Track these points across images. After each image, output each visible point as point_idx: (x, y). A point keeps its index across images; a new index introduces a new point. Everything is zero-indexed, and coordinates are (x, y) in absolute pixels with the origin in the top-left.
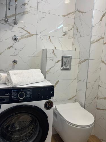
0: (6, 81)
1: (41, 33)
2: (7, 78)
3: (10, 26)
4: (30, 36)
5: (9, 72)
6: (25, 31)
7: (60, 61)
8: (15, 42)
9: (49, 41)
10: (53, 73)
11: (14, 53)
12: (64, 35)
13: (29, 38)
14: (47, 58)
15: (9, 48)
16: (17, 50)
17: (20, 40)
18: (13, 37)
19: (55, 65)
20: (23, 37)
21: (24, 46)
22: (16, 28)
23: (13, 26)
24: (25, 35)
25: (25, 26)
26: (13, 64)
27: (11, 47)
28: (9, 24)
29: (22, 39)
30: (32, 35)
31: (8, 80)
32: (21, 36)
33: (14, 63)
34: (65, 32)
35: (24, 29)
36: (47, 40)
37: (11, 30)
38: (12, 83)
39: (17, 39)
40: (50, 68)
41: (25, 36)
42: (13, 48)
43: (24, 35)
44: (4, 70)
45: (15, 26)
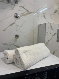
0: (14, 61)
1: (37, 11)
2: (15, 57)
3: (12, 5)
4: (29, 14)
5: (17, 50)
6: (24, 9)
7: (56, 33)
8: (17, 19)
9: (44, 18)
10: (51, 45)
11: (16, 29)
12: (55, 12)
13: (28, 15)
14: (46, 32)
15: (12, 25)
16: (18, 26)
17: (20, 18)
18: (14, 15)
19: (52, 38)
20: (23, 15)
21: (24, 23)
22: (17, 7)
23: (14, 5)
24: (25, 12)
25: (24, 5)
26: (15, 38)
27: (13, 23)
28: (11, 3)
29: (23, 16)
30: (31, 13)
31: (17, 59)
32: (22, 14)
33: (17, 38)
34: (56, 10)
35: (23, 8)
36: (42, 17)
37: (13, 8)
38: (22, 64)
39: (18, 16)
40: (49, 41)
41: (25, 14)
42: (15, 24)
43: (23, 13)
44: (7, 44)
45: (16, 5)
